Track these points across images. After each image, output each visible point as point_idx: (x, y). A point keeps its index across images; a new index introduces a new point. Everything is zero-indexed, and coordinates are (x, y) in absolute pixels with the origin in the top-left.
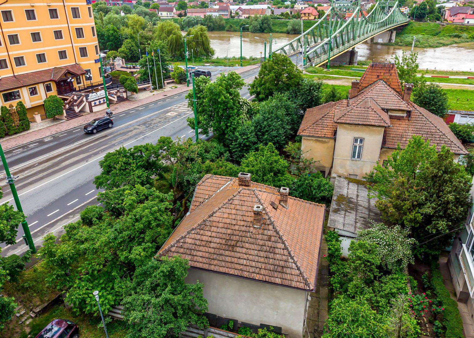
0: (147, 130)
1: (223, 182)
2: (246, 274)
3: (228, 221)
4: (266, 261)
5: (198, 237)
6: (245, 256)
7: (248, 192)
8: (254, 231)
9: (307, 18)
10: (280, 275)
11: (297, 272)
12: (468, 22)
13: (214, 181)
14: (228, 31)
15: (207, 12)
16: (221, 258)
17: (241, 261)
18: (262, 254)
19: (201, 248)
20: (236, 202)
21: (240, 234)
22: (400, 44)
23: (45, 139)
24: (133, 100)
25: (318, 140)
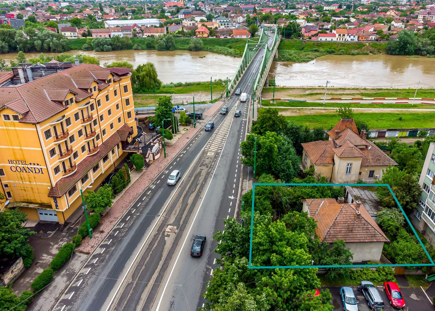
0: (210, 170)
1: (320, 202)
2: (362, 241)
3: (344, 220)
4: (367, 233)
5: (335, 230)
6: (358, 234)
7: (347, 206)
8: (357, 222)
9: (201, 36)
10: (374, 238)
11: (381, 235)
12: (321, 39)
13: (316, 202)
14: (136, 49)
15: (112, 32)
16: (348, 236)
17: (357, 236)
18: (364, 231)
19: (338, 234)
20: (344, 211)
21: (352, 225)
22: (282, 59)
23: (151, 187)
24: (170, 145)
25: (325, 165)
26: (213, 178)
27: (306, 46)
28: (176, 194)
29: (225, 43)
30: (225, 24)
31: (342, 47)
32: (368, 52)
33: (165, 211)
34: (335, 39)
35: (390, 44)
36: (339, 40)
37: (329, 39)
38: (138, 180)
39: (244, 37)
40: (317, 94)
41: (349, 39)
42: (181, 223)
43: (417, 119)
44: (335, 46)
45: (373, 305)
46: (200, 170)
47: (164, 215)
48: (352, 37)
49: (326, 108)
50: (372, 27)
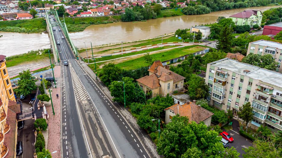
0: (94, 112)
10: (209, 115)
11: (210, 113)
12: (83, 16)
16: (200, 119)
17: (203, 117)
21: (199, 112)
23: (64, 138)
24: (49, 105)
25: (156, 88)
26: (101, 117)
27: (75, 21)
28: (87, 136)
29: (14, 24)
30: (3, 10)
31: (97, 20)
32: (112, 21)
33: (91, 150)
34: (91, 15)
35: (122, 16)
36: (94, 15)
37: (88, 15)
38: (49, 137)
39: (28, 18)
40: (109, 50)
41: (100, 15)
42: (108, 151)
43: (169, 54)
44: (93, 19)
45: (226, 145)
46: (88, 115)
47: (93, 152)
48: (101, 13)
49: (126, 57)
50: (107, 7)
